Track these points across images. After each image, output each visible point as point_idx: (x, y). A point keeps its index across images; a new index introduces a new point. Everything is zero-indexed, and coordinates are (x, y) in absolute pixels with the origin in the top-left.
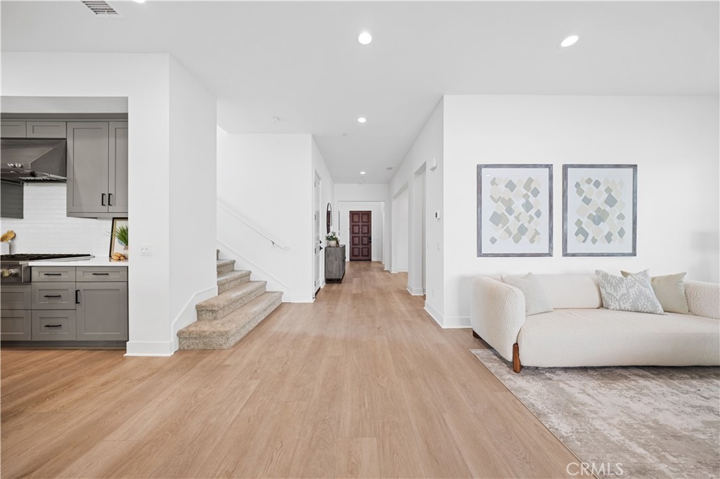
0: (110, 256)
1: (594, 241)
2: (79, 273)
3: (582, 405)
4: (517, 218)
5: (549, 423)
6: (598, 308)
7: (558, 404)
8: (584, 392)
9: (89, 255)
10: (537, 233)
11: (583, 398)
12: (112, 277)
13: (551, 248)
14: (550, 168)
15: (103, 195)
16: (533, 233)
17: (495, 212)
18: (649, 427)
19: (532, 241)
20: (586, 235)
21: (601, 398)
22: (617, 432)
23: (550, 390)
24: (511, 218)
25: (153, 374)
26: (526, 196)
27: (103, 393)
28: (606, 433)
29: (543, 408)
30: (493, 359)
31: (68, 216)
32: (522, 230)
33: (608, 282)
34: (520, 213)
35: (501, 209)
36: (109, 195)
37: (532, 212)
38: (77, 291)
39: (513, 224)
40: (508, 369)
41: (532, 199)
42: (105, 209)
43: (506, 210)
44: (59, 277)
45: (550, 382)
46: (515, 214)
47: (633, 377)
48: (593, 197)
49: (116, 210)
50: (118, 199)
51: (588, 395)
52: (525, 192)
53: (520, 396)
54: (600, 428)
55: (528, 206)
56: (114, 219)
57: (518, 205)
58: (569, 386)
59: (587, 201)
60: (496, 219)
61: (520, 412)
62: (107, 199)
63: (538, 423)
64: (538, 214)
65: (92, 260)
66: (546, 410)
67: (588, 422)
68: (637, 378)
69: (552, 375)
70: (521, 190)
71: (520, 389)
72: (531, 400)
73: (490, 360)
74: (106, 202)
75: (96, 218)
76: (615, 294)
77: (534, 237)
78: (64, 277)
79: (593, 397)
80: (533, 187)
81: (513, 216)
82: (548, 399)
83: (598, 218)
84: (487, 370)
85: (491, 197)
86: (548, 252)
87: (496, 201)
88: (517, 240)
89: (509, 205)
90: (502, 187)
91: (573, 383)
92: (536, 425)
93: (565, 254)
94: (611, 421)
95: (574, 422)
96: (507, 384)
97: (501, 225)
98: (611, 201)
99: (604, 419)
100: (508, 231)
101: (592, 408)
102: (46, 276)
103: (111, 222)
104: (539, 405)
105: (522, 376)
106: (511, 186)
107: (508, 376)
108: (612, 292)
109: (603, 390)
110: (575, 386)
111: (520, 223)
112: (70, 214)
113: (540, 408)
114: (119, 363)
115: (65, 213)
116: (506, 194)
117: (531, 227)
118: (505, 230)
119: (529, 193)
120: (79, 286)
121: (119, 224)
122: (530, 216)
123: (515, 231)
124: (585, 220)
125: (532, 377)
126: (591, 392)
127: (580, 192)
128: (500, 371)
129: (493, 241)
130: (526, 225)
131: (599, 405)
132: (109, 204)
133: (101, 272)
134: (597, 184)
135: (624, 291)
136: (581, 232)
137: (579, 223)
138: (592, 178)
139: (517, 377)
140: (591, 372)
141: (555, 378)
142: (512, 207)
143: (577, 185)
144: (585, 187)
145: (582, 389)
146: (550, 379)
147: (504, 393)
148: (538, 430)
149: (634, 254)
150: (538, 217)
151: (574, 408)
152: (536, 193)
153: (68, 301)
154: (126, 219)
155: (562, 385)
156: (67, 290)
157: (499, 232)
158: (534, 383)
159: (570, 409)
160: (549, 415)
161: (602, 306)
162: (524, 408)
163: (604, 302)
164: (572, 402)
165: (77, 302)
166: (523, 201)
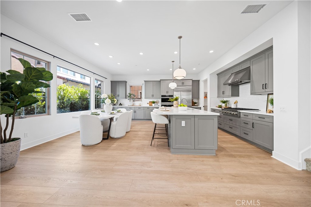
0: (267, 111)
2: (254, 116)
9: (258, 110)
12: (266, 120)
15: (263, 85)
25: (285, 173)
27: (260, 167)
31: (251, 95)
36: (266, 84)
38: (253, 123)
42: (264, 90)
44: (247, 117)
49: (268, 90)
50: (269, 86)
56: (268, 94)
62: (265, 86)
65: (259, 111)
74: (264, 87)
75: (261, 95)
78: (249, 117)
102: (244, 116)
103: (267, 96)
112: (251, 94)
114: (268, 158)
115: (250, 93)
120: (254, 121)
121: (270, 96)
132: (266, 88)
133: (262, 117)
153: (250, 126)
154: (273, 94)
156: (250, 122)
165: (253, 127)
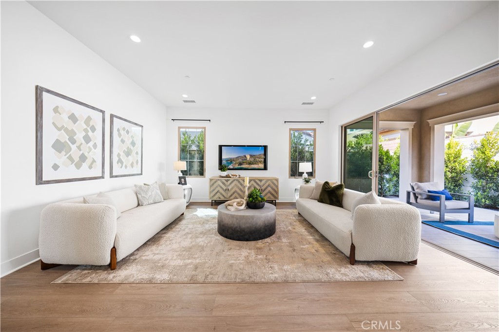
1: (126, 167)
3: (160, 260)
4: (79, 148)
5: (159, 280)
6: (137, 207)
7: (152, 268)
8: (155, 254)
10: (94, 161)
11: (157, 257)
13: (103, 172)
14: (103, 113)
16: (91, 161)
17: (57, 139)
18: (184, 251)
19: (90, 167)
20: (122, 163)
21: (163, 252)
22: (179, 261)
23: (141, 264)
24: (74, 147)
26: (86, 130)
28: (177, 264)
29: (148, 276)
30: (85, 274)
32: (83, 158)
33: (142, 190)
34: (82, 144)
35: (64, 138)
37: (91, 144)
39: (75, 153)
40: (106, 272)
41: (90, 134)
43: (69, 139)
45: (137, 261)
46: (77, 144)
47: (162, 236)
48: (126, 140)
51: (158, 254)
52: (85, 127)
53: (131, 280)
54: (174, 264)
55: (87, 139)
57: (79, 137)
58: (147, 256)
59: (123, 141)
60: (59, 146)
61: (140, 289)
63: (154, 285)
64: (95, 146)
66: (151, 276)
67: (169, 265)
68: (164, 235)
69: (134, 256)
70: (81, 124)
71: (127, 277)
72: (139, 277)
73: (85, 276)
76: (146, 196)
77: (92, 164)
79: (160, 254)
80: (91, 124)
81: (75, 145)
82: (145, 270)
83: (128, 153)
84: (90, 285)
85: (53, 123)
86: (101, 176)
87: (59, 129)
88: (78, 166)
89: (71, 135)
90: (65, 117)
91: (147, 253)
92: (154, 287)
93: (112, 176)
94: (174, 258)
95: (165, 270)
96: (116, 280)
97: (63, 153)
98: (133, 144)
99: (172, 259)
100: (70, 158)
101: (164, 259)
104: (146, 276)
105: (120, 269)
106: (73, 118)
107: (111, 276)
108: (145, 196)
109: (160, 248)
110: (150, 254)
111: (81, 152)
113: (147, 277)
116: (70, 125)
117: (90, 156)
118: (67, 158)
119: (89, 129)
122: (89, 147)
123: (77, 159)
124: (122, 154)
125: (125, 265)
126: (157, 252)
127: (120, 135)
128: (101, 277)
129: (55, 167)
130: (86, 154)
131: (165, 255)
134: (128, 132)
135: (150, 194)
136: (120, 161)
137: (119, 155)
138: (126, 127)
139: (117, 272)
140: (149, 243)
141: (137, 257)
142: (75, 137)
143: (118, 130)
144: (122, 132)
145: (153, 254)
146: (136, 259)
147: (120, 288)
148: (158, 288)
149: (141, 174)
150: (95, 149)
151: (159, 264)
152: (93, 129)
155: (144, 258)
157: (61, 159)
158: (130, 268)
159: (158, 266)
160: (154, 277)
161: (139, 205)
162: (140, 285)
163: (140, 203)
164: (156, 262)
166: (84, 134)
